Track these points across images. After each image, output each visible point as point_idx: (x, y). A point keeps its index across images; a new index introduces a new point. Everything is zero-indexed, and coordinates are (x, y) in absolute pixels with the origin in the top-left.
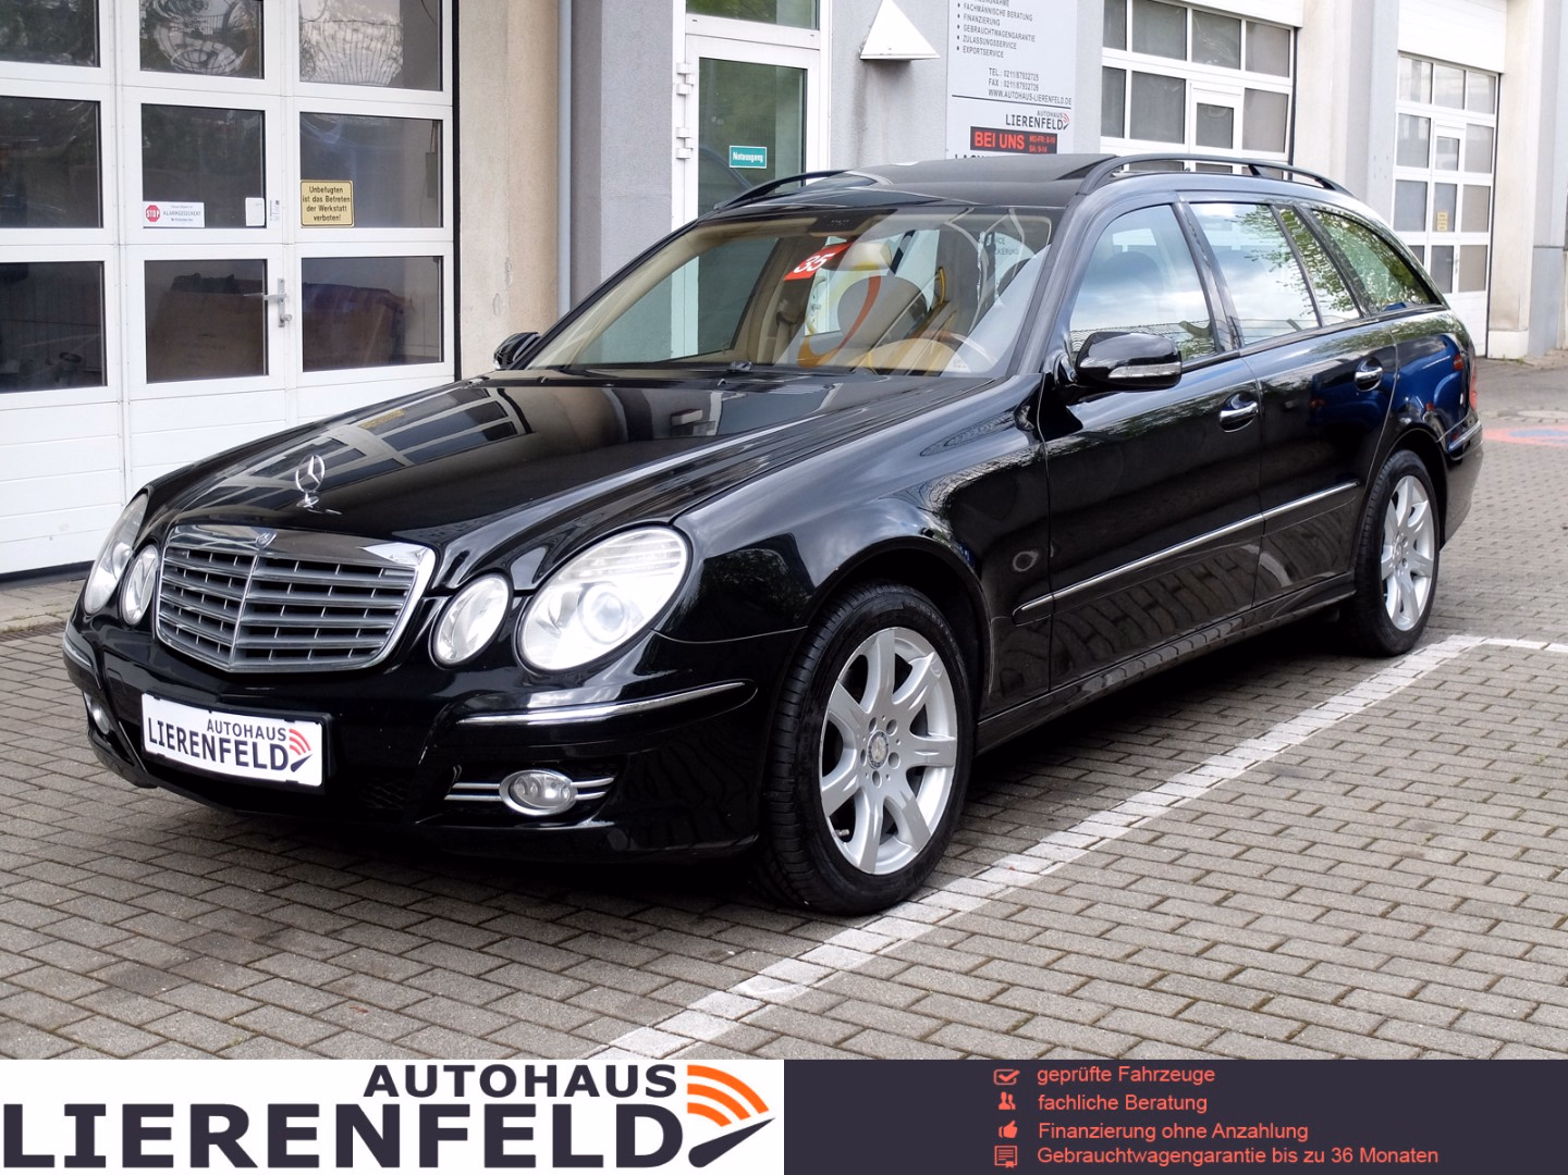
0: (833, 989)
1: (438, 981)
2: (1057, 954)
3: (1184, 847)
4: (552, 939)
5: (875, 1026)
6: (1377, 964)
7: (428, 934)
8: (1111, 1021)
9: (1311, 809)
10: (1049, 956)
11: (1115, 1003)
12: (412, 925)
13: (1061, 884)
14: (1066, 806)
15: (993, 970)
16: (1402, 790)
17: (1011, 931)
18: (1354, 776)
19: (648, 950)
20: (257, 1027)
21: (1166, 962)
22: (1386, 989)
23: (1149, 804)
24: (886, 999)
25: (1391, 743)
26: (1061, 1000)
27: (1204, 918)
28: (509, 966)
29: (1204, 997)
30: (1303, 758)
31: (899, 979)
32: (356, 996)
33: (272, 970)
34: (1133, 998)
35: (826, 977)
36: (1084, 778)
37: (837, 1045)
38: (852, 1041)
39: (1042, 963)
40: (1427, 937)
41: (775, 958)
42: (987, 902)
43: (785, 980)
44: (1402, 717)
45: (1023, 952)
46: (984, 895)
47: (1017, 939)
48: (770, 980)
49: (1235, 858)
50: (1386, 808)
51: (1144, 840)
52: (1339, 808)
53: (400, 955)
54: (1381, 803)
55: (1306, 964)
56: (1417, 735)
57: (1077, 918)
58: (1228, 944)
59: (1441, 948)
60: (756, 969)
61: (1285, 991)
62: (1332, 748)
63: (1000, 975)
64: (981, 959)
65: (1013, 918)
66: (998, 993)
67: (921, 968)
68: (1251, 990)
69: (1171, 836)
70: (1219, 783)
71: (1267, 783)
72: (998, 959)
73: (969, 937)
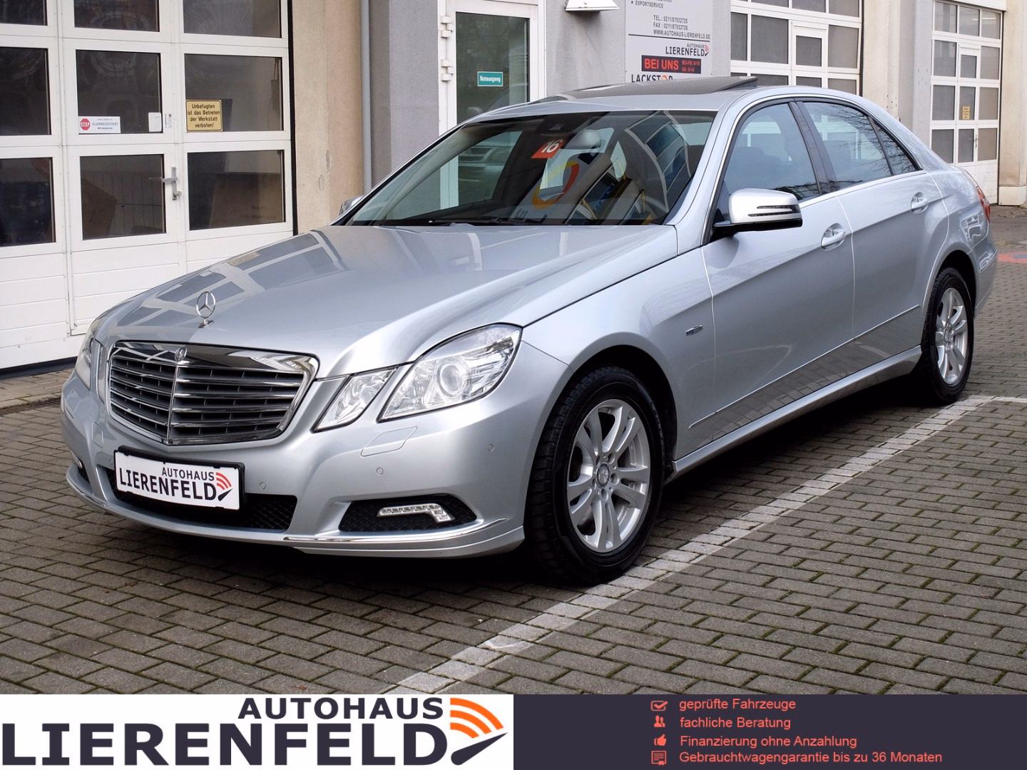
0: (549, 644)
1: (282, 643)
2: (701, 617)
3: (788, 543)
4: (358, 613)
5: (578, 668)
6: (918, 620)
7: (275, 612)
8: (737, 663)
9: (875, 515)
10: (696, 618)
11: (740, 649)
12: (264, 606)
13: (706, 569)
14: (708, 516)
15: (658, 628)
16: (937, 501)
17: (669, 601)
18: (904, 492)
19: (424, 619)
20: (158, 677)
21: (776, 621)
22: (924, 637)
23: (765, 514)
24: (585, 649)
25: (930, 470)
26: (704, 649)
27: (801, 591)
28: (329, 633)
29: (801, 645)
30: (869, 481)
31: (593, 636)
32: (226, 655)
33: (169, 638)
34: (752, 647)
35: (543, 636)
36: (721, 498)
37: (552, 681)
38: (562, 679)
39: (690, 623)
40: (952, 601)
41: (510, 623)
42: (654, 582)
43: (517, 638)
44: (937, 451)
45: (678, 616)
46: (652, 578)
47: (674, 607)
48: (506, 638)
49: (822, 549)
50: (925, 514)
51: (761, 538)
52: (893, 514)
53: (256, 626)
54: (922, 511)
55: (870, 621)
56: (947, 464)
57: (716, 592)
58: (818, 608)
59: (962, 608)
60: (497, 631)
61: (855, 640)
62: (889, 474)
63: (662, 632)
64: (649, 622)
65: (672, 593)
66: (661, 645)
67: (609, 628)
68: (832, 640)
69: (779, 536)
70: (812, 499)
71: (845, 498)
72: (661, 621)
73: (642, 607)
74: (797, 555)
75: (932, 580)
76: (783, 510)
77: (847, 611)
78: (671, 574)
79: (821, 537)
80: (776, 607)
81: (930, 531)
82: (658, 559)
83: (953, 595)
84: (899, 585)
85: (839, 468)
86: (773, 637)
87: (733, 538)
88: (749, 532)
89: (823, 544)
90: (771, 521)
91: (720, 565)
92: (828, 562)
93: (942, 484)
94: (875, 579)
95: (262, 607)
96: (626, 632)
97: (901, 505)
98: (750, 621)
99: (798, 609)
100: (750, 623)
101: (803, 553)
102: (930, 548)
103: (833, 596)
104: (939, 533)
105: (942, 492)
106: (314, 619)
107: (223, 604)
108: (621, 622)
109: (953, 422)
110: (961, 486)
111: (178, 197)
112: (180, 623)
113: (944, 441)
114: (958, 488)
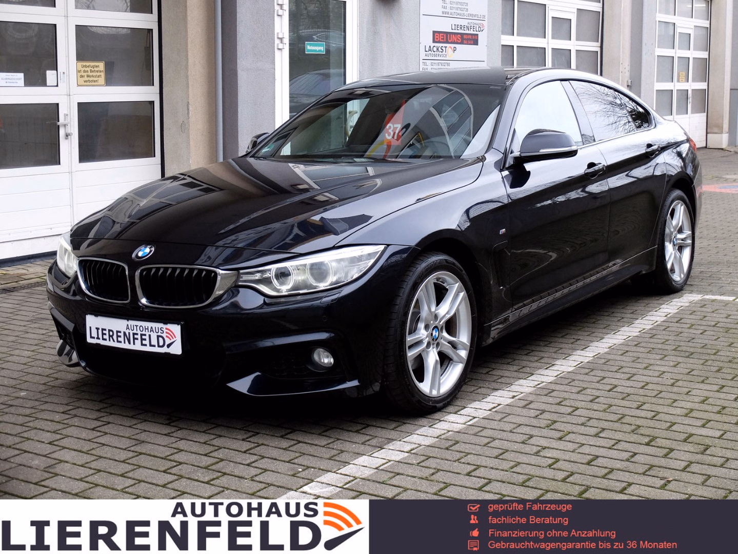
2: (474, 467)
3: (543, 408)
6: (644, 470)
7: (137, 464)
9: (609, 387)
10: (470, 468)
11: (504, 493)
13: (478, 430)
14: (480, 387)
15: (439, 476)
16: (659, 377)
17: (449, 455)
18: (633, 369)
19: (256, 469)
21: (532, 471)
22: (649, 484)
23: (524, 386)
25: (653, 352)
27: (552, 447)
28: (180, 480)
30: (606, 360)
31: (389, 482)
35: (349, 482)
36: (490, 373)
39: (465, 472)
40: (671, 455)
41: (324, 472)
42: (437, 439)
43: (329, 484)
44: (659, 337)
45: (457, 467)
46: (436, 436)
47: (453, 459)
48: (320, 484)
49: (569, 414)
50: (650, 386)
51: (521, 405)
52: (624, 386)
53: (122, 475)
54: (647, 384)
55: (606, 471)
56: (666, 347)
57: (486, 448)
58: (564, 460)
59: (678, 461)
60: (313, 479)
61: (594, 486)
62: (622, 355)
63: (443, 479)
64: (433, 471)
65: (451, 448)
66: (441, 490)
67: (401, 476)
68: (576, 486)
69: (536, 403)
70: (561, 375)
71: (586, 374)
72: (442, 470)
73: (427, 459)
74: (549, 418)
75: (654, 438)
76: (539, 382)
77: (589, 463)
78: (450, 433)
79: (567, 404)
80: (534, 460)
81: (654, 400)
82: (441, 421)
83: (672, 450)
84: (629, 442)
85: (582, 350)
86: (530, 483)
87: (499, 405)
88: (512, 400)
89: (570, 410)
90: (529, 392)
91: (489, 427)
92: (573, 424)
93: (663, 363)
94: (610, 437)
95: (127, 459)
96: (415, 479)
97: (631, 379)
98: (512, 470)
99: (550, 461)
100: (513, 472)
101: (555, 417)
102: (653, 414)
103: (577, 451)
104: (661, 401)
105: (663, 369)
106: (168, 469)
107: (96, 458)
108: (410, 471)
109: (671, 314)
110: (677, 364)
111: (69, 136)
112: (61, 473)
113: (664, 330)
114: (675, 366)
